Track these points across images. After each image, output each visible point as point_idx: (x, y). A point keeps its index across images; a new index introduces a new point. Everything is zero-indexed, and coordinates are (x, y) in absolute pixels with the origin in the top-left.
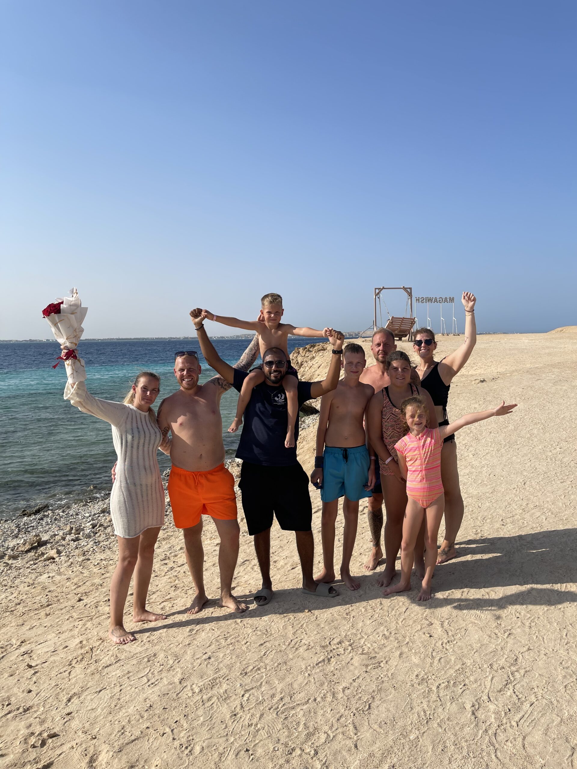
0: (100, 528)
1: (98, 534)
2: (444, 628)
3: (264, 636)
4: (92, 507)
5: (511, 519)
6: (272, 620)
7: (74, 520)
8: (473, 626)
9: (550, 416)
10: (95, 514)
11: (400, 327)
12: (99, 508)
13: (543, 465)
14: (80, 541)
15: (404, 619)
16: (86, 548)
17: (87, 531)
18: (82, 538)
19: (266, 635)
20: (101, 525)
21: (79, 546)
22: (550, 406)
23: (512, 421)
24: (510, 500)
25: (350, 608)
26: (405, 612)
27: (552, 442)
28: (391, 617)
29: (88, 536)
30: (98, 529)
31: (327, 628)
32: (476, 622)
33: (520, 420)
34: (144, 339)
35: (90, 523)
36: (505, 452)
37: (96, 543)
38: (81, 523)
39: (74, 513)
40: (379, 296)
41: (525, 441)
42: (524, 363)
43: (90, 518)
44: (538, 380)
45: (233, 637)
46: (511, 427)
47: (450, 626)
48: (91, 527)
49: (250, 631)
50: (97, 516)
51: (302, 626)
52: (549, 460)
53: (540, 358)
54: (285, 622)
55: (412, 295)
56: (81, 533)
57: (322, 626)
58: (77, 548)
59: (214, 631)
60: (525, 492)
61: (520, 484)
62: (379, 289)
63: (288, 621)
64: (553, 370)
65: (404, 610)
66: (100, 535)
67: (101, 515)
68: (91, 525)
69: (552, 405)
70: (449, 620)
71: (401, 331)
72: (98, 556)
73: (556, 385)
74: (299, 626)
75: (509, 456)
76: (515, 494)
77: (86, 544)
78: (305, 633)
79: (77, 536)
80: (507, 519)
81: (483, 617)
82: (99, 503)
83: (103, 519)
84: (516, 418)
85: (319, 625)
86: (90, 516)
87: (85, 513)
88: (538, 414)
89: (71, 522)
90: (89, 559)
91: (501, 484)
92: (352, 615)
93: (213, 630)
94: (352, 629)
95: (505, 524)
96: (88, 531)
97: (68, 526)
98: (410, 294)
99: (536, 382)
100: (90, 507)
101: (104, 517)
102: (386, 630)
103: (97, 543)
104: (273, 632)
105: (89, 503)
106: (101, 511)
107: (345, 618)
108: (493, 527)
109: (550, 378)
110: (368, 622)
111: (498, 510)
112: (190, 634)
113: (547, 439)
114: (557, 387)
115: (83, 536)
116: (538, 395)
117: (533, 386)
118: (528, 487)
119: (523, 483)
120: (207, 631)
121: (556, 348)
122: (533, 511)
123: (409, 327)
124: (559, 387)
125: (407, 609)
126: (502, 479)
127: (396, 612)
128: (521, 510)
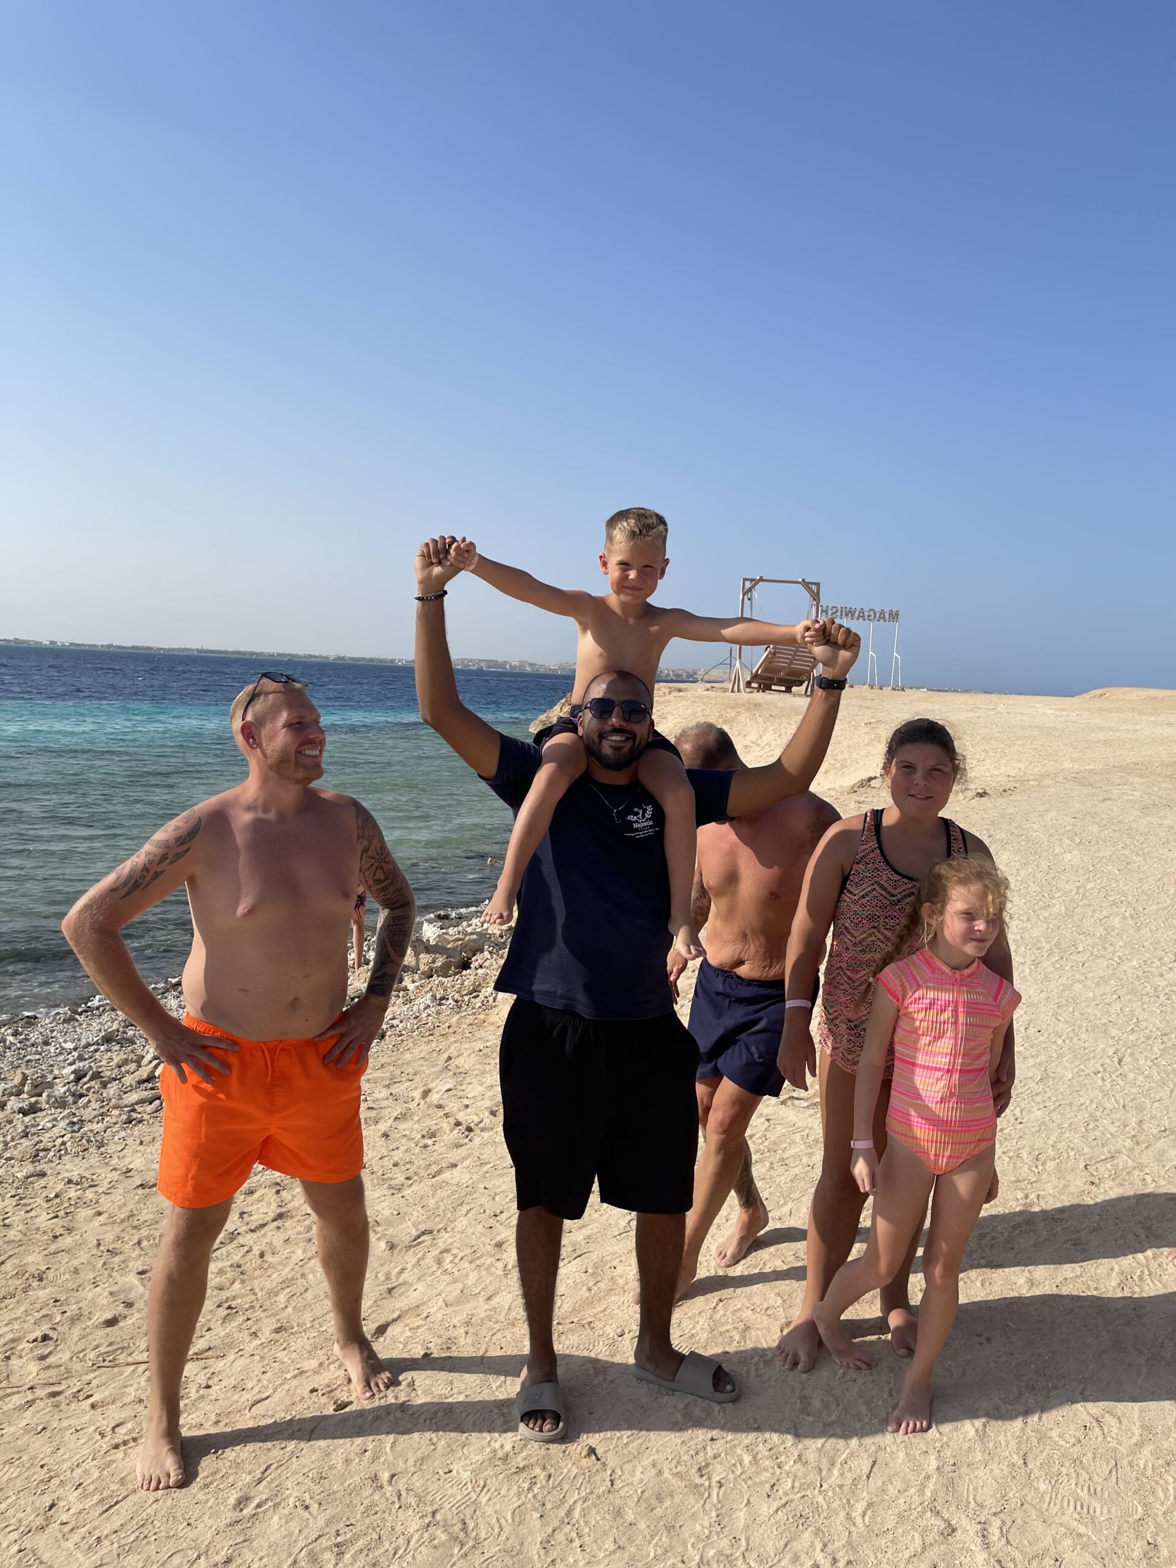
0: (93, 1083)
1: (85, 1100)
2: (994, 1550)
3: (456, 1551)
4: (84, 1026)
5: (1108, 1165)
6: (482, 1484)
7: (37, 1057)
8: (1075, 1545)
9: (1145, 887)
10: (88, 1045)
11: (789, 664)
12: (100, 1030)
13: (1153, 1012)
14: (38, 1114)
15: (870, 1505)
16: (47, 1135)
17: (60, 1090)
18: (45, 1106)
19: (462, 1544)
20: (97, 1076)
21: (33, 1130)
22: (1142, 863)
23: (1059, 894)
24: (1094, 1106)
25: (709, 1449)
26: (868, 1477)
27: (1160, 953)
28: (830, 1494)
29: (61, 1104)
30: (85, 1087)
31: (642, 1525)
32: (1082, 1530)
33: (1078, 893)
34: (253, 653)
35: (73, 1067)
36: (1053, 969)
37: (74, 1123)
38: (52, 1066)
39: (40, 1040)
40: (751, 596)
41: (1095, 944)
42: (1055, 758)
43: (75, 1054)
44: (1105, 800)
45: (360, 1543)
46: (1058, 908)
47: (1008, 1542)
48: (72, 1077)
49: (415, 1524)
50: (92, 1048)
51: (569, 1513)
52: (1163, 998)
53: (1089, 751)
54: (519, 1494)
55: (819, 599)
56: (45, 1095)
57: (630, 1516)
58: (27, 1136)
59: (306, 1514)
60: (1128, 1086)
61: (1108, 1060)
62: (752, 580)
63: (529, 1489)
64: (1131, 779)
65: (866, 1469)
66: (89, 1101)
67: (102, 1048)
68: (73, 1072)
69: (1145, 860)
70: (1002, 1516)
71: (793, 673)
72: (67, 1167)
73: (1148, 815)
74: (562, 1513)
75: (1064, 980)
76: (1101, 1089)
77: (49, 1125)
78: (577, 1543)
79: (33, 1100)
80: (1098, 1165)
81: (1098, 1510)
82: (103, 1017)
83: (106, 1057)
84: (1067, 887)
85: (618, 1513)
86: (75, 1049)
87: (65, 1041)
88: (1117, 881)
89: (29, 1061)
90: (43, 1175)
91: (1060, 1056)
92: (716, 1478)
93: (307, 1508)
94: (718, 1534)
95: (1097, 1181)
96: (63, 1090)
97: (19, 1072)
98: (816, 597)
99: (1102, 805)
100: (81, 1025)
101: (109, 1053)
102: (819, 1547)
103: (76, 1125)
104: (483, 1535)
105: (80, 1014)
106: (103, 1037)
107: (696, 1486)
108: (1065, 1187)
109: (1131, 798)
110: (765, 1509)
111: (1067, 1134)
112: (237, 1515)
113: (1147, 944)
114: (1149, 819)
115: (48, 1103)
116: (1112, 834)
117: (1096, 813)
118: (1131, 1070)
119: (1116, 1060)
120: (286, 1511)
121: (1118, 731)
122: (1160, 1144)
123: (809, 666)
124: (1155, 820)
125: (875, 1462)
126: (1060, 1042)
127: (842, 1474)
128: (1129, 1141)
